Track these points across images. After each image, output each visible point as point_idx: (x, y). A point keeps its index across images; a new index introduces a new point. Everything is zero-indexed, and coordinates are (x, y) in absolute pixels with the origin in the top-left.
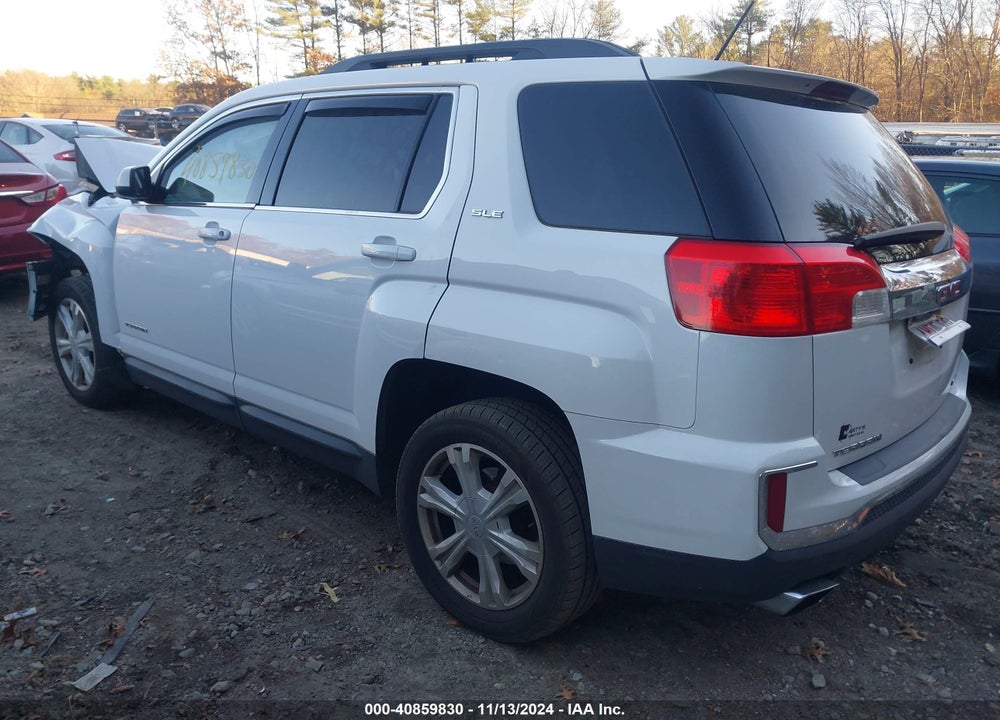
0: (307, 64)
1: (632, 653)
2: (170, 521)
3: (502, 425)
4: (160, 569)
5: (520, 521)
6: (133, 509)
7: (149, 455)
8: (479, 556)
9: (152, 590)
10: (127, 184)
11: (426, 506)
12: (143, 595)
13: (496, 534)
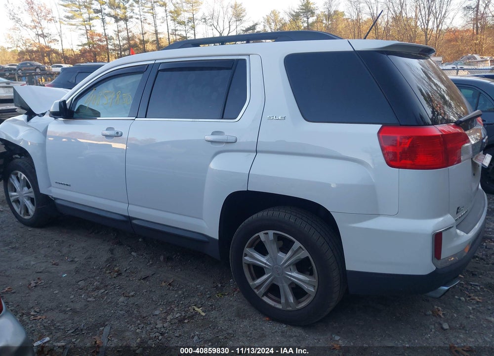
0: (88, 38)
1: (357, 323)
2: (101, 283)
3: (292, 220)
4: (107, 309)
5: (302, 266)
6: (79, 279)
7: (75, 249)
8: (280, 285)
9: (107, 320)
10: (58, 110)
11: (247, 263)
12: (104, 323)
13: (290, 274)
